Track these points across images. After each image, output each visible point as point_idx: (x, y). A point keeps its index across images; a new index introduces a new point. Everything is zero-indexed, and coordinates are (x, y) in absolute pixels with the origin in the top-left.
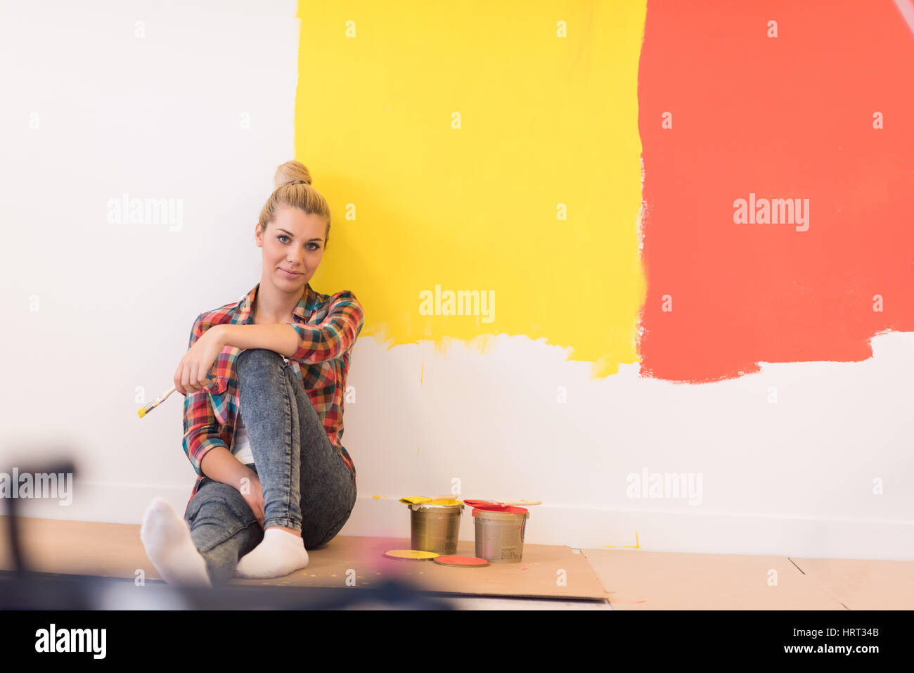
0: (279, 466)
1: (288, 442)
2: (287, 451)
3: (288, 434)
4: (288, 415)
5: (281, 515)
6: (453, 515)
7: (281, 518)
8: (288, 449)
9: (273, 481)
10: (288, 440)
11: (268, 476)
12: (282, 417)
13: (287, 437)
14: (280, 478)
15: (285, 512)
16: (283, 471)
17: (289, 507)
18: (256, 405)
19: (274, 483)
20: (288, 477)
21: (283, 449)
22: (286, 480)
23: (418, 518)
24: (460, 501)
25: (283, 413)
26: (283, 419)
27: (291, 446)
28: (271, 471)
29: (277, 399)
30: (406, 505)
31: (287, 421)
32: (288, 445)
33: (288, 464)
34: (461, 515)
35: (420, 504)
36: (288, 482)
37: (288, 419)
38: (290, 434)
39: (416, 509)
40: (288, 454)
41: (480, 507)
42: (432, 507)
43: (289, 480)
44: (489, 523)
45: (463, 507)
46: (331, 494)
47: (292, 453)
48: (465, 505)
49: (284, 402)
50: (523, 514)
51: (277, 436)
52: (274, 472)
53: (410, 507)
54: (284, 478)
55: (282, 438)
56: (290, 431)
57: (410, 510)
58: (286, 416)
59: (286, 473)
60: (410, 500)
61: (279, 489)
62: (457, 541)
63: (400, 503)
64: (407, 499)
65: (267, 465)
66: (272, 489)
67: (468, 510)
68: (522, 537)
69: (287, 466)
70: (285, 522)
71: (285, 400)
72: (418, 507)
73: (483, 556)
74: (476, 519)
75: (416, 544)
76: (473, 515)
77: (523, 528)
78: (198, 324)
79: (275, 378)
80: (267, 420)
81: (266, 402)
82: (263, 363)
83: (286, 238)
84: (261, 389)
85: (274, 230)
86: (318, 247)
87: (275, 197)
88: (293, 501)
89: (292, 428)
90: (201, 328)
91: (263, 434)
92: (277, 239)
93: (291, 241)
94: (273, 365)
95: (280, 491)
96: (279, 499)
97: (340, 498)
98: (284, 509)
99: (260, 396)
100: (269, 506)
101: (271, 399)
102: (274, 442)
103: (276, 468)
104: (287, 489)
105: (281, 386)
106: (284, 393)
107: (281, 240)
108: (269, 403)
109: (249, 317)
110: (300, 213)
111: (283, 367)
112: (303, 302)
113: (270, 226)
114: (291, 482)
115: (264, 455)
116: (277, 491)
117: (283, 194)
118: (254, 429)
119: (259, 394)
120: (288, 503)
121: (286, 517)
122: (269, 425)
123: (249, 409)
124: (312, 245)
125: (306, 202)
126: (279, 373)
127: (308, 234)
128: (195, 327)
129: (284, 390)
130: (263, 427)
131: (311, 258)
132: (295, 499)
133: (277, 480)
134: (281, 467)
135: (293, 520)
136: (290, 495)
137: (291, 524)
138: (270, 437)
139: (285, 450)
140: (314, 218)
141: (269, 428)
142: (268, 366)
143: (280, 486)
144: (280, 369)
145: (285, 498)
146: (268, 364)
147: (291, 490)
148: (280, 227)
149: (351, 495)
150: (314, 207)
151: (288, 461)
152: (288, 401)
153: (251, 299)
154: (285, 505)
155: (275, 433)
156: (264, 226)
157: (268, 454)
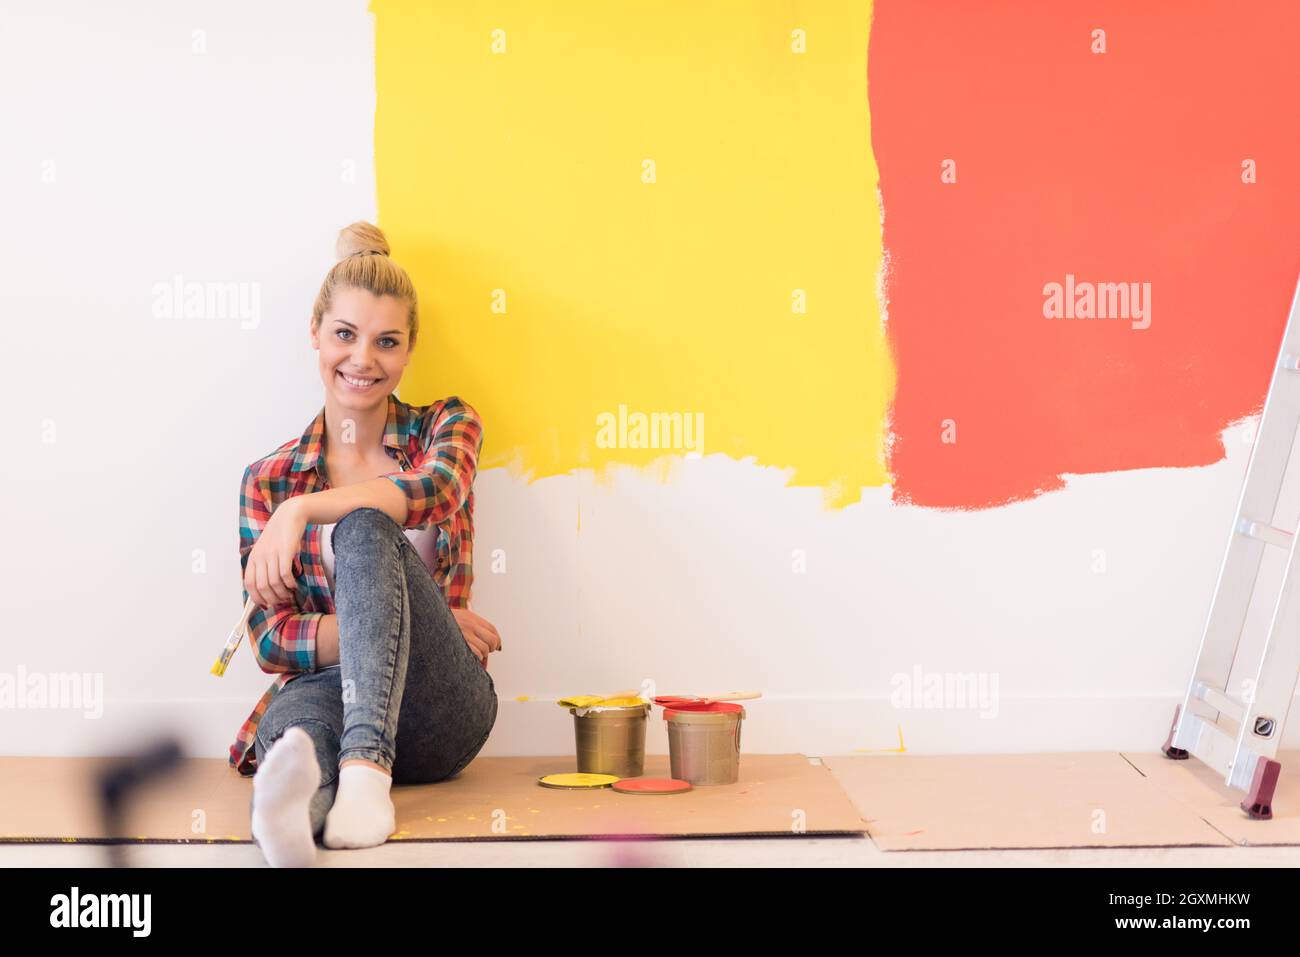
0: (375, 678)
1: (392, 648)
2: (390, 661)
3: (394, 637)
4: (398, 612)
5: (370, 744)
6: (637, 718)
8: (392, 657)
9: (364, 697)
10: (393, 644)
11: (357, 692)
12: (389, 613)
13: (392, 641)
14: (375, 694)
15: (377, 741)
16: (381, 686)
17: (382, 736)
18: (354, 592)
19: (365, 701)
20: (386, 696)
21: (385, 656)
22: (383, 699)
23: (585, 726)
24: (645, 698)
25: (390, 608)
26: (390, 616)
27: (397, 653)
28: (362, 686)
29: (386, 588)
30: (567, 709)
31: (395, 620)
32: (393, 652)
33: (388, 678)
34: (647, 719)
35: (587, 707)
36: (384, 703)
37: (397, 618)
38: (398, 638)
39: (581, 714)
40: (390, 665)
41: (675, 706)
42: (605, 709)
43: (387, 701)
44: (689, 729)
45: (649, 707)
47: (396, 666)
48: (653, 704)
49: (394, 593)
50: (737, 712)
51: (379, 637)
52: (367, 684)
53: (573, 712)
54: (380, 695)
55: (386, 641)
56: (398, 634)
57: (573, 716)
58: (395, 612)
59: (384, 689)
60: (573, 702)
61: (373, 709)
62: (642, 758)
63: (558, 706)
64: (569, 700)
65: (357, 676)
66: (361, 709)
67: (657, 711)
68: (737, 746)
69: (387, 680)
70: (375, 755)
71: (397, 591)
72: (585, 711)
73: (683, 776)
74: (669, 723)
75: (584, 764)
76: (664, 718)
77: (737, 733)
78: (251, 480)
79: (386, 557)
80: (367, 613)
81: (370, 589)
82: (372, 536)
83: (348, 333)
84: (365, 571)
85: (330, 322)
86: (396, 343)
87: (333, 276)
88: (388, 730)
89: (401, 630)
90: (257, 486)
91: (359, 633)
92: (336, 335)
93: (355, 336)
94: (387, 541)
95: (372, 713)
96: (371, 723)
97: (475, 719)
98: (376, 738)
99: (363, 581)
100: (352, 732)
101: (378, 585)
102: (372, 644)
103: (370, 682)
104: (383, 712)
105: (395, 571)
106: (396, 581)
107: (341, 334)
108: (373, 591)
109: (319, 457)
110: (365, 295)
111: (400, 545)
112: (393, 426)
113: (326, 318)
114: (389, 704)
115: (355, 662)
116: (367, 712)
117: (342, 271)
118: (347, 627)
119: (362, 578)
120: (381, 731)
121: (377, 749)
122: (370, 620)
123: (344, 599)
124: (387, 341)
125: (373, 279)
126: (393, 553)
127: (379, 325)
128: (247, 486)
129: (396, 577)
130: (360, 622)
131: (388, 360)
132: (390, 728)
133: (371, 696)
134: (377, 682)
135: (385, 754)
136: (386, 721)
137: (382, 759)
138: (368, 636)
139: (388, 658)
140: (387, 301)
141: (369, 625)
142: (378, 541)
143: (374, 706)
144: (394, 548)
145: (379, 724)
146: (378, 537)
147: (387, 715)
148: (338, 318)
149: (490, 712)
150: (386, 286)
151: (389, 674)
152: (400, 594)
153: (318, 430)
154: (377, 733)
155: (377, 632)
156: (319, 318)
157: (362, 660)
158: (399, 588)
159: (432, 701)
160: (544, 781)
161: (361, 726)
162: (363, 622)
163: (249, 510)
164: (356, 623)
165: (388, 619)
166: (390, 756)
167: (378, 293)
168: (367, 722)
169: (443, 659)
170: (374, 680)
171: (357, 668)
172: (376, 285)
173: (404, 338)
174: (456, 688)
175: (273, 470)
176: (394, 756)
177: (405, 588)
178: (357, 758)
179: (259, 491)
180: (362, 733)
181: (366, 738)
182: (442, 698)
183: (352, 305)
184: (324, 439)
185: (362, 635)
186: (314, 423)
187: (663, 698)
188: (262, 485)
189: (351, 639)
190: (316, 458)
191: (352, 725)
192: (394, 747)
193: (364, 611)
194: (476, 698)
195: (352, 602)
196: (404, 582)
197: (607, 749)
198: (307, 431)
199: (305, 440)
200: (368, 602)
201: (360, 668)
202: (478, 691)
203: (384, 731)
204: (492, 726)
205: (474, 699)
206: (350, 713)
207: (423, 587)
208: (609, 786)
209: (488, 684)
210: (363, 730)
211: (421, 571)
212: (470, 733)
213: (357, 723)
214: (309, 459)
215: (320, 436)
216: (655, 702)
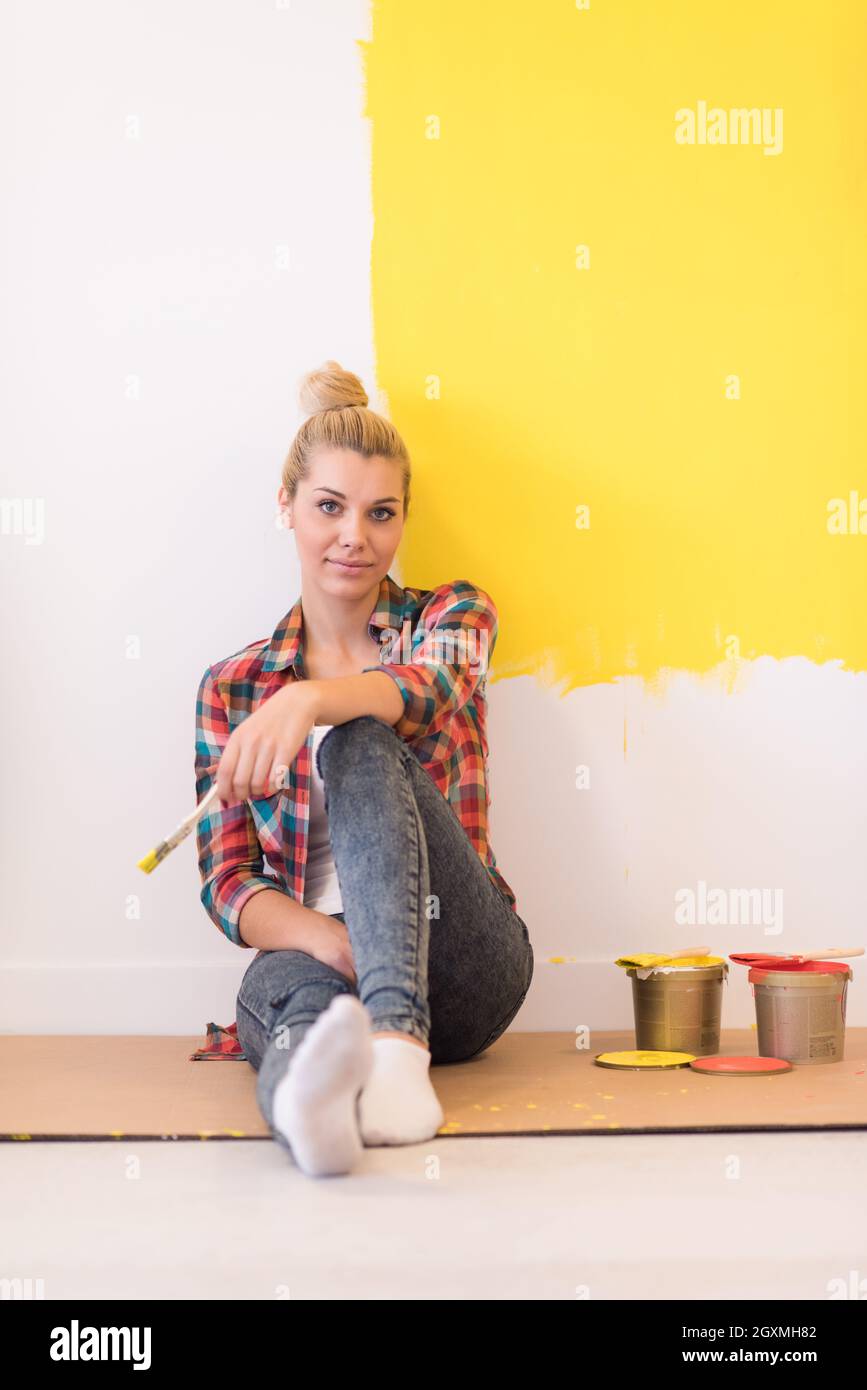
0: (397, 928)
1: (412, 889)
2: (412, 905)
4: (413, 843)
5: (400, 1011)
6: (712, 981)
7: (401, 1017)
8: (413, 901)
9: (385, 953)
11: (375, 947)
12: (404, 845)
13: (412, 880)
14: (397, 948)
15: (408, 1006)
16: (404, 938)
17: (414, 1000)
19: (386, 958)
20: (412, 949)
21: (405, 899)
22: (409, 954)
23: (646, 991)
24: (720, 955)
26: (405, 849)
28: (381, 937)
29: (397, 815)
30: (624, 970)
32: (413, 894)
33: (412, 926)
34: (724, 981)
35: (651, 967)
36: (412, 958)
37: (414, 851)
38: (417, 876)
39: (643, 976)
40: (412, 910)
41: (761, 966)
42: (674, 970)
43: (414, 956)
44: (783, 994)
45: (726, 967)
46: (494, 971)
48: (732, 965)
49: (407, 821)
51: (396, 876)
52: (387, 938)
53: (632, 974)
54: (406, 949)
55: (404, 881)
56: (416, 871)
57: (632, 979)
58: (411, 845)
59: (409, 941)
60: (636, 961)
61: (396, 969)
62: (720, 1030)
64: (629, 959)
65: (373, 927)
66: (382, 968)
68: (843, 1015)
69: (411, 929)
70: (408, 1025)
71: (410, 818)
72: (649, 973)
73: (776, 1054)
74: (756, 986)
75: (645, 1039)
76: (750, 980)
77: (842, 997)
78: (209, 684)
79: (392, 778)
80: (376, 848)
81: (377, 818)
82: (370, 752)
83: (332, 505)
84: (367, 796)
85: (308, 492)
86: (392, 513)
87: (305, 434)
88: (420, 993)
89: (420, 867)
90: (216, 690)
91: (369, 874)
92: (317, 509)
93: (342, 508)
94: (389, 756)
95: (398, 972)
96: (398, 984)
97: (509, 975)
98: (406, 1002)
99: (366, 808)
100: (375, 997)
101: (386, 813)
102: (388, 885)
103: (390, 933)
104: (411, 970)
105: (403, 793)
106: (407, 806)
107: (324, 507)
108: (381, 819)
109: (297, 654)
110: (352, 457)
111: (404, 760)
113: (303, 489)
114: (417, 960)
115: (367, 911)
116: (392, 972)
117: (318, 429)
118: (350, 868)
119: (364, 804)
120: (412, 994)
121: (410, 1016)
122: (380, 857)
123: (344, 832)
124: (380, 512)
125: (360, 436)
126: (399, 771)
127: (372, 492)
128: (205, 691)
129: (407, 801)
130: (369, 859)
131: (381, 536)
132: (422, 991)
133: (393, 952)
134: (400, 933)
135: (420, 1023)
136: (416, 982)
137: (417, 1028)
138: (381, 877)
139: (409, 903)
140: (378, 463)
141: (381, 862)
142: (380, 757)
143: (399, 964)
144: (399, 764)
145: (408, 985)
146: (379, 753)
147: (417, 974)
148: (321, 486)
149: (527, 966)
150: (377, 444)
151: (412, 922)
152: (414, 821)
153: (295, 623)
154: (407, 996)
155: (392, 870)
156: (291, 487)
157: (376, 906)
158: (412, 814)
159: (455, 956)
160: (601, 1059)
161: (386, 989)
162: (373, 860)
163: (207, 720)
164: (363, 860)
165: (403, 853)
166: (425, 1025)
167: (368, 453)
168: (391, 983)
169: (467, 902)
170: (395, 931)
171: (372, 917)
172: (365, 443)
173: (398, 507)
174: (484, 938)
175: (237, 670)
176: (428, 1022)
177: (418, 813)
178: (387, 1030)
179: (219, 695)
180: (387, 998)
181: (394, 1004)
182: (468, 952)
183: (333, 469)
184: (302, 635)
185: (374, 875)
186: (289, 615)
187: (747, 955)
188: (221, 690)
189: (359, 882)
190: (294, 656)
191: (374, 989)
192: (428, 1011)
193: (373, 845)
194: (509, 949)
195: (355, 836)
196: (416, 807)
197: (674, 1020)
198: (281, 624)
199: (279, 635)
200: (377, 835)
201: (376, 917)
202: (510, 941)
203: (416, 994)
204: (528, 985)
205: (506, 952)
206: (368, 974)
207: (436, 811)
208: (687, 1065)
209: (521, 931)
210: (390, 994)
211: (431, 792)
212: (504, 995)
213: (380, 986)
214: (284, 657)
215: (296, 631)
216: (735, 958)
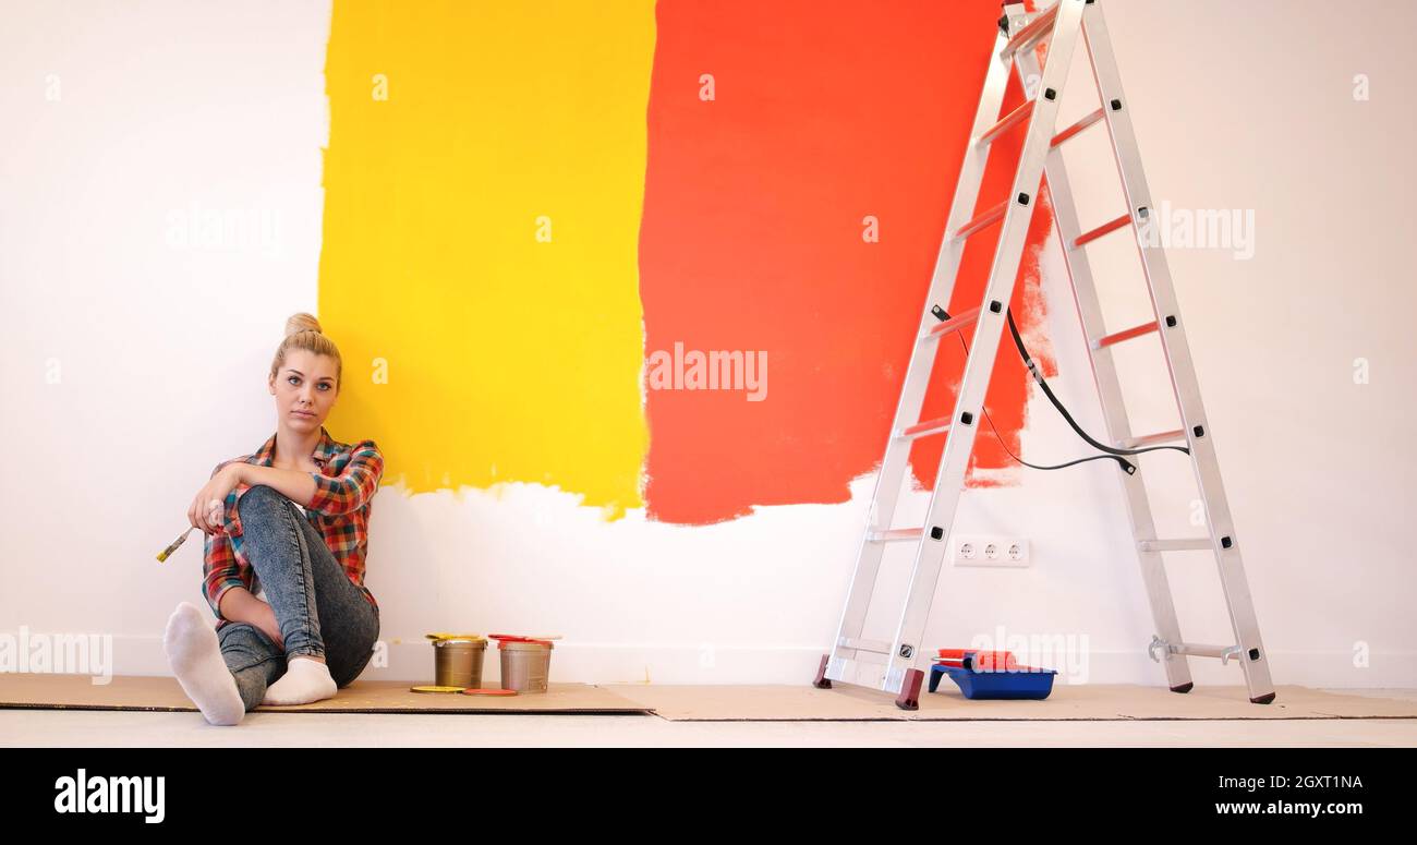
0: (293, 596)
1: (299, 573)
2: (300, 581)
5: (302, 644)
6: (479, 648)
7: (303, 647)
8: (301, 579)
9: (290, 612)
10: (299, 571)
11: (283, 609)
12: (291, 549)
13: (298, 567)
14: (296, 608)
15: (306, 640)
16: (298, 601)
18: (262, 541)
19: (291, 614)
20: (304, 606)
21: (296, 580)
22: (303, 609)
23: (442, 654)
24: (483, 636)
25: (290, 545)
26: (292, 551)
27: (303, 575)
28: (285, 603)
30: (431, 641)
31: (296, 552)
32: (300, 575)
33: (303, 593)
34: (486, 648)
35: (445, 639)
36: (304, 611)
37: (297, 550)
38: (300, 564)
39: (440, 644)
40: (301, 584)
41: (504, 640)
42: (456, 641)
43: (306, 609)
44: (515, 654)
45: (487, 641)
47: (305, 583)
48: (489, 640)
49: (290, 535)
51: (288, 568)
52: (288, 603)
53: (435, 644)
54: (300, 607)
55: (293, 569)
56: (300, 562)
57: (434, 647)
58: (294, 547)
59: (302, 602)
60: (436, 636)
61: (297, 619)
62: (481, 677)
64: (432, 634)
65: (281, 598)
66: (290, 621)
67: (494, 643)
69: (301, 595)
70: (307, 650)
72: (443, 642)
73: (510, 687)
74: (501, 651)
75: (441, 680)
76: (498, 648)
77: (548, 658)
79: (278, 513)
82: (263, 500)
83: (297, 379)
84: (264, 525)
85: (284, 373)
86: (329, 386)
87: (285, 342)
88: (313, 629)
91: (273, 569)
92: (289, 381)
93: (302, 382)
94: (275, 501)
95: (298, 621)
96: (299, 628)
99: (265, 532)
100: (289, 639)
101: (277, 533)
103: (290, 600)
104: (305, 618)
105: (286, 520)
106: (289, 526)
107: (292, 381)
109: (267, 460)
110: (309, 354)
111: (285, 502)
112: (322, 446)
113: (282, 368)
114: (308, 611)
115: (276, 590)
116: (295, 622)
117: (291, 339)
118: (262, 566)
119: (263, 530)
120: (307, 632)
123: (255, 547)
124: (323, 384)
125: (313, 343)
126: (282, 508)
127: (318, 374)
129: (289, 523)
130: (271, 560)
131: (322, 398)
132: (315, 627)
133: (293, 610)
134: (295, 599)
135: (315, 648)
136: (309, 624)
137: (313, 651)
138: (280, 570)
140: (323, 359)
141: (278, 561)
142: (269, 502)
143: (298, 616)
144: (282, 504)
145: (305, 627)
146: (269, 500)
147: (310, 619)
148: (290, 368)
150: (322, 348)
151: (301, 591)
152: (295, 533)
153: (270, 445)
154: (305, 634)
155: (285, 565)
156: (276, 370)
157: (280, 586)
158: (293, 530)
160: (415, 688)
164: (269, 561)
165: (290, 553)
166: (320, 647)
167: (317, 353)
168: (295, 628)
170: (292, 598)
171: (279, 593)
172: (316, 348)
173: (334, 383)
180: (294, 638)
181: (298, 641)
183: (299, 360)
184: (273, 451)
187: (497, 634)
189: (269, 574)
190: (265, 461)
191: (288, 634)
193: (272, 552)
195: (262, 548)
197: (457, 669)
200: (273, 546)
201: (281, 592)
203: (310, 631)
206: (283, 625)
208: (461, 692)
210: (296, 635)
213: (290, 632)
214: (260, 461)
215: (270, 448)
216: (491, 637)
